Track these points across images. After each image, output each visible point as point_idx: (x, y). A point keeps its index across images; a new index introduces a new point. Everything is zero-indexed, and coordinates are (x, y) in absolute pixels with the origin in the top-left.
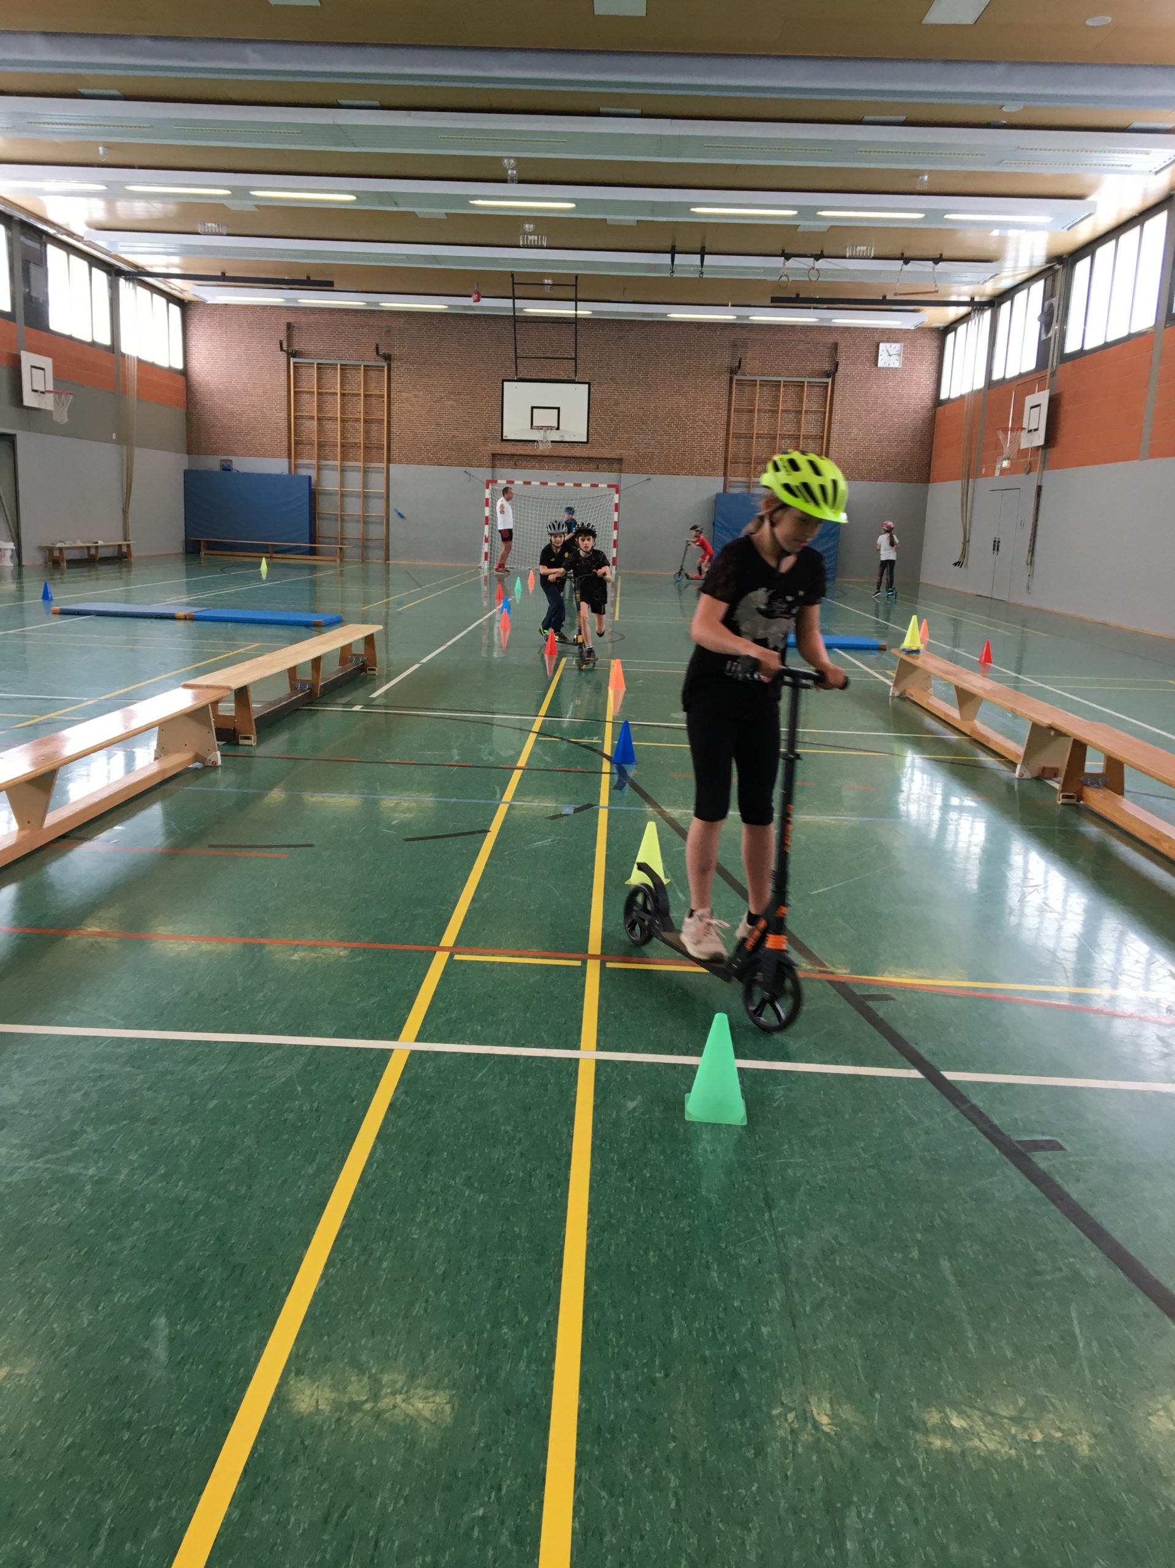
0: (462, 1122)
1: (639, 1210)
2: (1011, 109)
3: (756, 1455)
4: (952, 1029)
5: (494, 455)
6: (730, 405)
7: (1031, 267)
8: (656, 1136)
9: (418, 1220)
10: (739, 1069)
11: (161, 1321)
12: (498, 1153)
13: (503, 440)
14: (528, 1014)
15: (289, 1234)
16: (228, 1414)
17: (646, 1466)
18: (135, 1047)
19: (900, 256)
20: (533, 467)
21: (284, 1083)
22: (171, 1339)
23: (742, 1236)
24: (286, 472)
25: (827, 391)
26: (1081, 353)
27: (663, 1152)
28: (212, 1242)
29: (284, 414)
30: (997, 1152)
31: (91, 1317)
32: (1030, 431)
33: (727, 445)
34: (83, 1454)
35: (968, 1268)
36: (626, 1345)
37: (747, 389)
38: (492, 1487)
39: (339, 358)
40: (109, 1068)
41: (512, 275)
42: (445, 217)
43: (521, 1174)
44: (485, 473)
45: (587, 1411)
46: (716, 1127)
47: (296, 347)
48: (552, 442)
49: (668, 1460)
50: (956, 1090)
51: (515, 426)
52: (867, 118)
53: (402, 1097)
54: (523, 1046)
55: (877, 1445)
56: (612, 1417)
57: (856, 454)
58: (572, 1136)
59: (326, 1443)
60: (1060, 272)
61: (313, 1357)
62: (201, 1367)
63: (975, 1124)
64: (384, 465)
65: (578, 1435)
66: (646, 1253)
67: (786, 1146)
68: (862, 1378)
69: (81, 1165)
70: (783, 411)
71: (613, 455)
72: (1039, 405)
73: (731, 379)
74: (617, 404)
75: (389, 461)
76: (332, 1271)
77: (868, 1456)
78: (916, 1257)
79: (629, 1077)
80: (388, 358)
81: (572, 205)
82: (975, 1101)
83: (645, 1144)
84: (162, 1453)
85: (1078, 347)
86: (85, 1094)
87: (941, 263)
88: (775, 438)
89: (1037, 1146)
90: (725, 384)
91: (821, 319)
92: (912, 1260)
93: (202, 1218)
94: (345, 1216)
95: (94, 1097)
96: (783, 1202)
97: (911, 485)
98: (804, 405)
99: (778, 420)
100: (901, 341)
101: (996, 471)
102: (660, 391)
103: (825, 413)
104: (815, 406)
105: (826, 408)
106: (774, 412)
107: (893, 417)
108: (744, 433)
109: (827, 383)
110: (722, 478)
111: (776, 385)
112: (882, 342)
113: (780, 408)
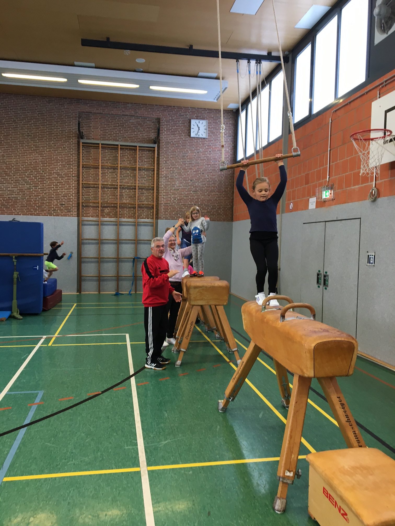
6: (79, 162)
25: (154, 154)
33: (78, 192)
37: (92, 150)
57: (180, 200)
70: (121, 168)
73: (79, 142)
88: (117, 188)
90: (74, 146)
97: (220, 222)
98: (137, 163)
99: (119, 175)
100: (207, 119)
101: (310, 204)
102: (19, 150)
103: (154, 170)
104: (146, 165)
105: (154, 167)
106: (115, 168)
107: (204, 174)
108: (92, 184)
109: (154, 148)
110: (76, 218)
111: (115, 148)
112: (193, 118)
113: (119, 166)
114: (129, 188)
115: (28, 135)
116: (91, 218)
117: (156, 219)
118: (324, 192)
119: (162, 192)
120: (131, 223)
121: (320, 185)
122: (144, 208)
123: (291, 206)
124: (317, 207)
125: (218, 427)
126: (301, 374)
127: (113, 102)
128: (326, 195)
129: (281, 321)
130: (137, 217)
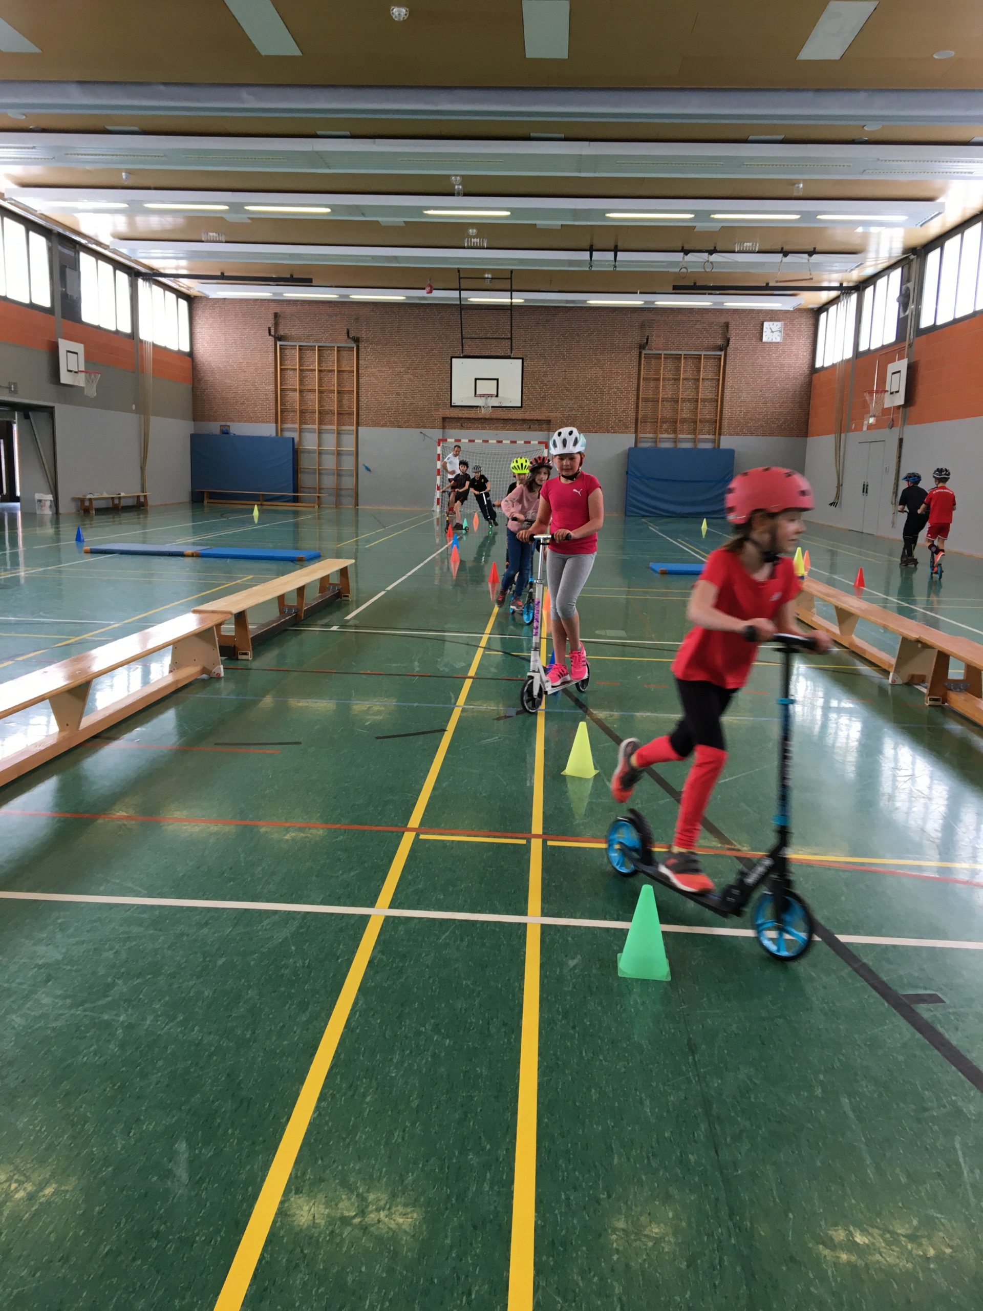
0: (430, 977)
1: (581, 1053)
2: (872, 129)
3: (688, 1266)
4: (843, 898)
5: (444, 419)
6: (639, 375)
7: (890, 257)
8: (594, 990)
9: (395, 1061)
10: (664, 933)
11: (182, 1146)
12: (460, 1004)
13: (451, 406)
14: (483, 885)
15: (287, 1072)
16: (239, 1226)
17: (594, 1276)
18: (157, 912)
19: (780, 249)
20: (477, 428)
21: (281, 943)
22: (191, 1162)
23: (670, 1076)
24: (274, 434)
25: (720, 362)
26: (934, 328)
27: (600, 1003)
28: (223, 1079)
29: (272, 387)
30: (886, 1004)
31: (123, 1142)
32: (892, 393)
33: (637, 407)
34: (119, 1259)
35: (864, 1104)
36: (574, 1170)
37: (653, 361)
38: (463, 1293)
39: (317, 341)
40: (135, 930)
41: (459, 271)
42: (403, 225)
43: (481, 1022)
44: (437, 433)
45: (543, 1227)
46: (644, 983)
47: (281, 333)
48: (492, 407)
49: (613, 1270)
50: (849, 950)
51: (462, 394)
52: (751, 138)
53: (379, 956)
54: (479, 912)
55: (792, 1259)
56: (564, 1232)
57: (746, 413)
58: (523, 990)
59: (322, 1252)
60: (915, 260)
61: (310, 1178)
62: (216, 1185)
63: (866, 980)
64: (354, 428)
65: (535, 1248)
66: (589, 1090)
67: (705, 999)
68: (777, 1200)
69: (115, 1012)
70: (684, 379)
71: (543, 417)
72: (899, 372)
73: (640, 353)
74: (545, 375)
75: (358, 424)
76: (324, 1104)
77: (784, 1268)
78: (820, 1095)
79: (570, 939)
80: (357, 340)
81: (508, 213)
82: (865, 961)
83: (585, 997)
84: (185, 1260)
85: (931, 323)
86: (116, 953)
87: (814, 256)
88: (678, 401)
89: (920, 999)
90: (635, 358)
91: (715, 303)
92: (817, 1097)
93: (215, 1058)
94: (334, 1057)
95: (124, 955)
96: (704, 1047)
97: (793, 438)
98: (701, 374)
99: (681, 386)
100: (782, 320)
101: (862, 427)
102: (581, 364)
103: (719, 381)
104: (710, 374)
105: (720, 377)
106: (677, 380)
107: (776, 383)
108: (652, 398)
109: (721, 355)
110: (634, 434)
111: (678, 358)
112: (766, 321)
113: (681, 377)
114: (689, 400)
115: (590, 349)
116: (648, 435)
117: (718, 435)
119: (726, 405)
120: (691, 440)
122: (706, 423)
123: (853, 426)
124: (867, 430)
128: (872, 420)
130: (697, 433)
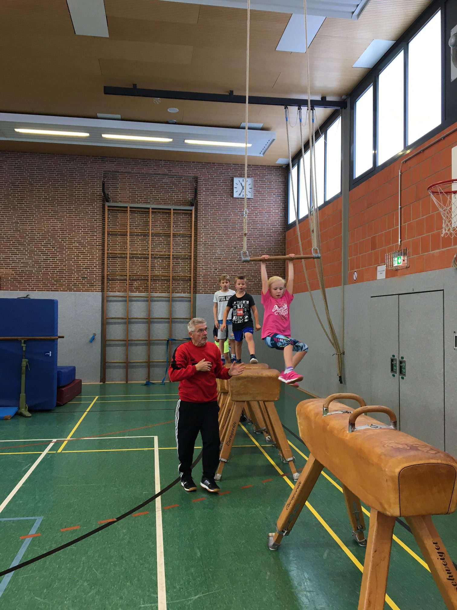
6: (104, 228)
25: (192, 218)
33: (103, 264)
37: (119, 215)
57: (222, 270)
70: (153, 235)
73: (104, 206)
88: (147, 258)
90: (98, 210)
98: (172, 229)
99: (150, 242)
100: (252, 177)
101: (378, 274)
102: (36, 216)
103: (191, 236)
104: (182, 230)
105: (191, 232)
106: (146, 235)
107: (250, 239)
108: (119, 254)
109: (191, 210)
110: (100, 294)
111: (145, 211)
112: (236, 176)
113: (151, 232)
114: (161, 257)
115: (45, 199)
116: (117, 294)
117: (193, 293)
118: (396, 259)
119: (200, 262)
120: (164, 299)
121: (390, 250)
122: (179, 280)
123: (355, 276)
124: (387, 277)
125: (268, 573)
126: (381, 510)
127: (142, 159)
128: (398, 261)
129: (350, 431)
130: (171, 292)
